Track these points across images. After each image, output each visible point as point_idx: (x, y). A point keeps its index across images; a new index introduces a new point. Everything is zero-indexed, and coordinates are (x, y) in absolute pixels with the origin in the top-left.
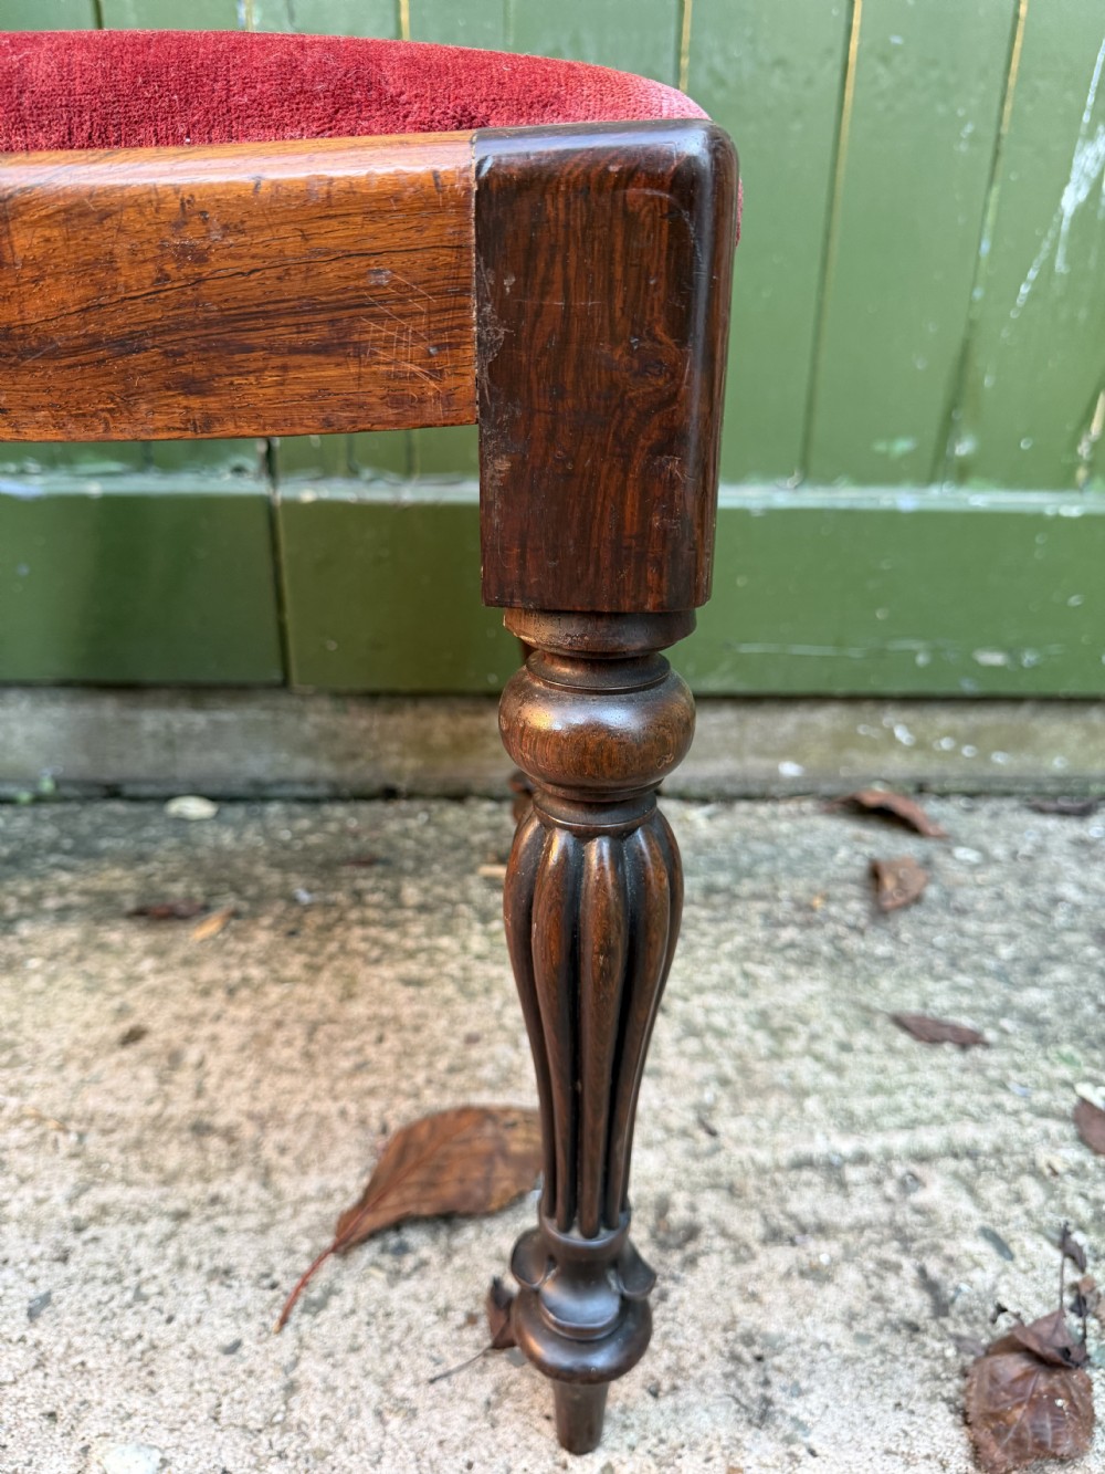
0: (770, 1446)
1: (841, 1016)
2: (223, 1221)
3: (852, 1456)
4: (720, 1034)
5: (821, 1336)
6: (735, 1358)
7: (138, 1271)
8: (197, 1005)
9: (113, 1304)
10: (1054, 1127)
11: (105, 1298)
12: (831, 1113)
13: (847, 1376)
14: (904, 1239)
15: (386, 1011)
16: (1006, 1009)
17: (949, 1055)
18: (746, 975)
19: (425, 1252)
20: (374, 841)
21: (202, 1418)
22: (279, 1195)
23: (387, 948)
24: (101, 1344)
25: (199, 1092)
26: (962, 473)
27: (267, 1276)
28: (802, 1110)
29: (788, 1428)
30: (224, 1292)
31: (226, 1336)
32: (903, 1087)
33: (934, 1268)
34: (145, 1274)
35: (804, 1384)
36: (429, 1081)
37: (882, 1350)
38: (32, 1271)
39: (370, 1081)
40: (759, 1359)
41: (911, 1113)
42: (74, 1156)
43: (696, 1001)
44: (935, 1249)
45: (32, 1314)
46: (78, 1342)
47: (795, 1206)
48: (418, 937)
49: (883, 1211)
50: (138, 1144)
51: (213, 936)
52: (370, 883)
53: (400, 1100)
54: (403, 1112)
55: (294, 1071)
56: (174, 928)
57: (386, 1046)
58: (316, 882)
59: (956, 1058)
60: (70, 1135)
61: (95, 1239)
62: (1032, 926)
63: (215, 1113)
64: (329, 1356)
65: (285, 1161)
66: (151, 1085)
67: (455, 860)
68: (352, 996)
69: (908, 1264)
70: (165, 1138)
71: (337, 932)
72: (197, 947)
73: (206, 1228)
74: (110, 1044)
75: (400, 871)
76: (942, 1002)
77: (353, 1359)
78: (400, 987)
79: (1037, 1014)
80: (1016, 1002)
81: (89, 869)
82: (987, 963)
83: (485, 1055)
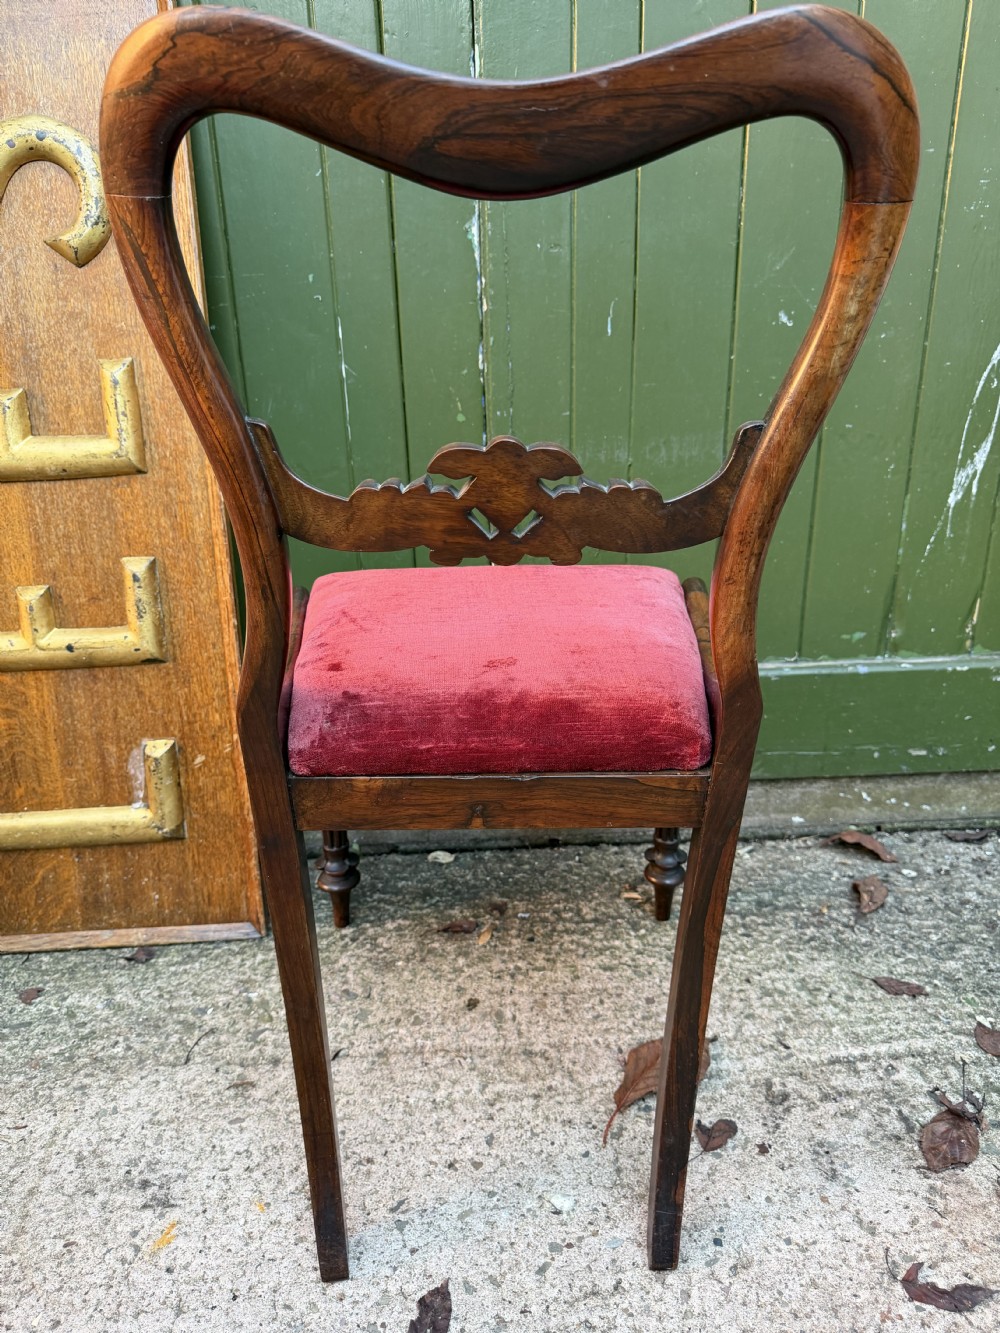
0: (838, 1188)
1: (845, 980)
2: (558, 1098)
3: (875, 1191)
4: (782, 993)
5: (855, 1142)
6: (816, 1153)
7: (529, 1123)
8: (498, 985)
9: (524, 1138)
10: (964, 1039)
11: (519, 1135)
12: (846, 1034)
13: (869, 1159)
14: (891, 1099)
15: (599, 986)
16: (936, 973)
17: (905, 1001)
18: (790, 958)
20: (553, 876)
21: (585, 1183)
22: (580, 1085)
23: (586, 947)
24: (526, 1155)
25: (520, 1034)
26: (895, 648)
27: (589, 1123)
28: (831, 1034)
29: (845, 1181)
30: (572, 1131)
31: (582, 1149)
32: (882, 1019)
33: (906, 1111)
34: (532, 1124)
35: (850, 1163)
36: (634, 1024)
37: (884, 1148)
38: (480, 1124)
39: (605, 1025)
40: (827, 1153)
41: (888, 1033)
42: (472, 1069)
43: (766, 975)
44: (906, 1101)
45: (489, 1143)
46: (515, 1154)
47: (833, 1083)
48: (601, 940)
50: (501, 1062)
51: (488, 943)
52: (561, 906)
53: (623, 1035)
54: (627, 1042)
55: (563, 1021)
56: (465, 939)
57: (606, 1006)
58: (531, 907)
59: (910, 1003)
60: (465, 1059)
61: (501, 1109)
62: (951, 921)
63: (532, 1044)
64: (631, 1156)
65: (577, 1068)
66: (493, 1031)
67: (606, 888)
68: (577, 977)
69: (893, 1109)
70: (513, 1058)
71: (555, 938)
72: (483, 949)
73: (552, 1102)
74: (462, 1009)
75: (576, 896)
76: (900, 970)
77: (642, 1157)
78: (601, 972)
79: (954, 976)
80: (942, 969)
81: (399, 902)
82: (925, 946)
83: (659, 1010)
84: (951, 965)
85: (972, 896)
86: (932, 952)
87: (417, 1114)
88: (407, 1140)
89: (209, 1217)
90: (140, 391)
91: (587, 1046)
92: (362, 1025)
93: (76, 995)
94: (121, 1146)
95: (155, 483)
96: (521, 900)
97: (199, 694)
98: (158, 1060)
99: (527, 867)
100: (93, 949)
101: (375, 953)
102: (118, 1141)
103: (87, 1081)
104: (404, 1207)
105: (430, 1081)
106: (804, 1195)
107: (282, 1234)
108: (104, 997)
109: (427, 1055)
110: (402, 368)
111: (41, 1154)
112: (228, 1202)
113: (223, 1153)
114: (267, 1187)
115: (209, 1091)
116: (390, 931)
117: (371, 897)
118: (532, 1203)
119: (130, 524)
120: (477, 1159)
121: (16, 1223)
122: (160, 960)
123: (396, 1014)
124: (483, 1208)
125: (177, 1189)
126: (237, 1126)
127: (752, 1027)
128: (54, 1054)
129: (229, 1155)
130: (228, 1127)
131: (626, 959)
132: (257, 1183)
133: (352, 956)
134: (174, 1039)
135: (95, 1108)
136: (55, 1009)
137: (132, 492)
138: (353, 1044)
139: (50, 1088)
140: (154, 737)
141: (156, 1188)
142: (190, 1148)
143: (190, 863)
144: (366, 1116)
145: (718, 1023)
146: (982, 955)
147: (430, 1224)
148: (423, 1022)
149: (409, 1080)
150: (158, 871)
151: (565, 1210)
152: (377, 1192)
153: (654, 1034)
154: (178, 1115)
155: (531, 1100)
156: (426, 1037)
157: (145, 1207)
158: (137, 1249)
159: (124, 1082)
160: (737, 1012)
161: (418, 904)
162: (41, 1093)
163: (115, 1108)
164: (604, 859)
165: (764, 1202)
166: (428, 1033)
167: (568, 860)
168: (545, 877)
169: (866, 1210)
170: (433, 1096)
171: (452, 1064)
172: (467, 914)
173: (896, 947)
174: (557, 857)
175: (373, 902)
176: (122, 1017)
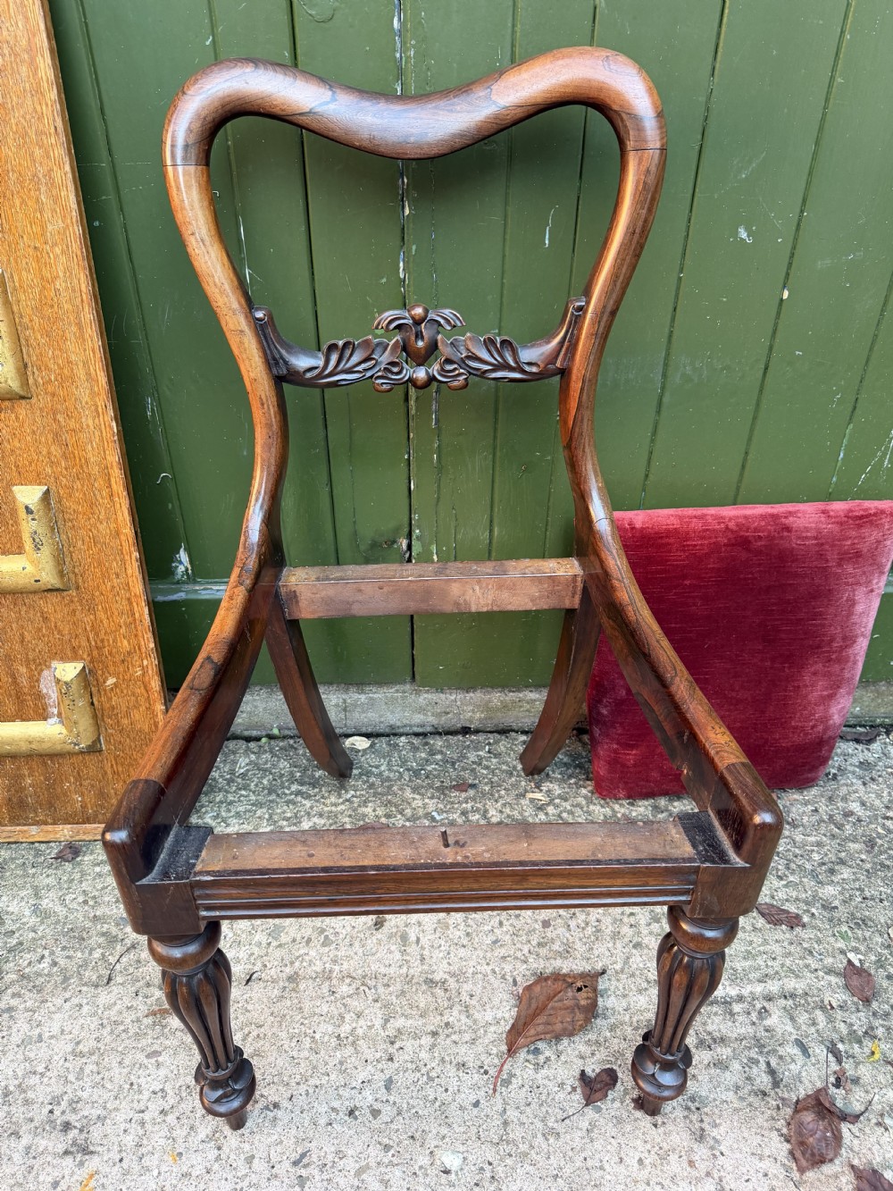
0: (705, 1151)
2: (454, 1037)
3: (738, 1155)
5: (724, 1098)
6: (688, 1108)
7: (426, 1065)
9: (420, 1082)
10: (833, 979)
11: (416, 1080)
13: (736, 1118)
14: (761, 1047)
16: (815, 899)
17: (782, 933)
19: (547, 1054)
20: (464, 769)
21: (474, 1138)
22: (475, 1021)
24: (421, 1103)
25: (422, 959)
27: (482, 1067)
29: (712, 1142)
30: (467, 1077)
31: (473, 1098)
32: (760, 953)
33: (773, 1063)
34: (429, 1066)
35: (718, 1121)
36: (530, 952)
37: (750, 1105)
38: (379, 1066)
39: (502, 952)
40: (698, 1109)
41: (765, 971)
42: (376, 1001)
44: (775, 1051)
45: (388, 1088)
46: (411, 1102)
47: (710, 1028)
49: (751, 1030)
50: (403, 993)
52: (469, 806)
53: (519, 964)
54: (523, 973)
55: (464, 946)
57: (505, 929)
58: (441, 806)
59: (788, 936)
60: (370, 989)
61: (401, 1048)
62: (833, 836)
63: (433, 972)
64: (518, 1108)
65: (473, 1002)
66: (398, 956)
67: (512, 785)
69: (762, 1060)
70: (414, 989)
73: (448, 1041)
74: (369, 928)
75: (484, 794)
76: (781, 895)
77: (528, 1110)
79: (830, 903)
80: (820, 895)
81: (315, 796)
82: (807, 867)
83: (554, 935)
84: (829, 891)
85: (855, 807)
86: (814, 874)
87: (322, 1052)
88: (312, 1082)
89: (126, 1167)
90: (15, 308)
91: (485, 975)
92: (275, 943)
93: (5, 898)
94: (45, 1080)
95: (41, 409)
96: (432, 798)
97: (105, 622)
98: (81, 979)
99: (439, 757)
100: (22, 843)
102: (42, 1075)
103: (14, 1002)
104: (305, 1161)
105: (336, 1013)
106: (673, 1158)
107: (193, 1187)
108: (32, 902)
109: (334, 982)
110: (313, 274)
112: (144, 1150)
113: (140, 1092)
114: (180, 1133)
115: (129, 1018)
117: (289, 788)
118: (424, 1160)
119: (18, 452)
120: (377, 1106)
122: (86, 858)
123: (308, 932)
124: (379, 1164)
125: (96, 1133)
126: (153, 1061)
127: (639, 959)
129: (146, 1094)
130: (146, 1061)
132: (171, 1129)
134: (97, 954)
135: (21, 1036)
137: (17, 418)
138: (265, 966)
140: (64, 659)
141: (76, 1131)
142: (109, 1086)
143: (109, 771)
145: (607, 953)
146: (858, 880)
147: (329, 1180)
148: (333, 942)
149: (317, 1011)
150: (79, 777)
151: (453, 1169)
152: (281, 1142)
153: (548, 965)
154: (99, 1045)
155: (429, 1037)
156: (335, 961)
157: (66, 1153)
159: (49, 1004)
160: (626, 940)
161: (333, 799)
163: (40, 1035)
164: (512, 750)
165: (636, 1165)
166: (336, 956)
167: (479, 750)
168: (455, 769)
169: (728, 1177)
170: (338, 1031)
171: (358, 994)
172: (380, 812)
173: (780, 867)
174: (469, 746)
175: (291, 794)
176: (49, 926)
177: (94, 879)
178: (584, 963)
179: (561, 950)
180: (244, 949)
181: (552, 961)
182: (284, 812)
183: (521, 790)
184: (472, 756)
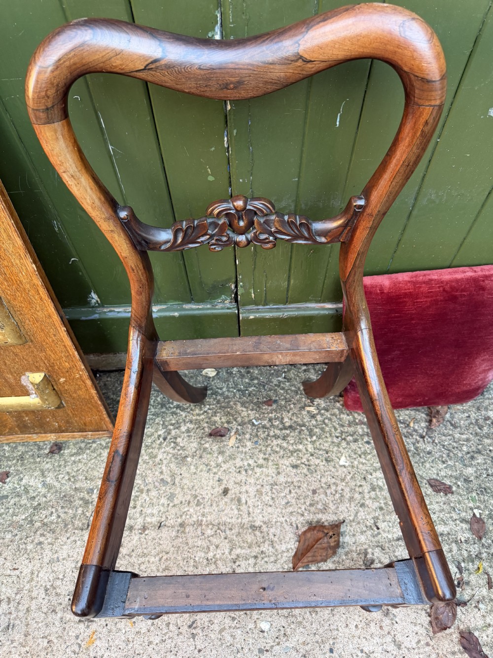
0: (388, 621)
2: (266, 559)
3: (404, 624)
8: (239, 478)
10: (464, 525)
15: (289, 480)
16: (461, 476)
17: (440, 497)
20: (270, 390)
21: (276, 614)
22: (276, 550)
23: (284, 449)
25: (249, 514)
29: (392, 616)
36: (305, 509)
39: (291, 509)
42: (226, 538)
47: (396, 554)
48: (292, 444)
50: (239, 533)
51: (234, 445)
52: (273, 415)
53: (299, 517)
54: (301, 522)
55: (271, 506)
56: (222, 441)
57: (292, 495)
58: (257, 415)
59: (443, 499)
60: (222, 531)
61: (239, 566)
62: (477, 434)
63: (254, 521)
65: (276, 539)
66: (236, 512)
67: (297, 401)
68: (279, 473)
70: (245, 531)
71: (269, 442)
72: (231, 450)
73: (263, 562)
74: (220, 495)
75: (281, 407)
76: (443, 473)
78: (291, 469)
79: (469, 478)
80: (464, 473)
81: (187, 409)
82: (459, 455)
83: (318, 500)
84: (470, 471)
85: (491, 414)
86: (462, 460)
87: (200, 568)
89: (109, 628)
91: (282, 523)
92: (171, 504)
93: (26, 477)
94: (64, 582)
96: (252, 410)
97: (52, 355)
98: (74, 525)
99: (256, 382)
100: (29, 442)
101: (176, 451)
103: (42, 539)
104: (194, 625)
105: (205, 545)
106: (372, 624)
107: (142, 639)
108: (41, 479)
109: (204, 527)
111: (27, 587)
116: (183, 433)
117: (172, 404)
118: (251, 626)
121: (24, 628)
123: (188, 497)
124: (230, 627)
127: (363, 514)
128: (23, 520)
131: (304, 460)
133: (165, 452)
134: (80, 511)
135: (48, 558)
136: (18, 487)
138: (167, 518)
139: (25, 544)
140: (32, 371)
143: (70, 414)
144: (176, 568)
145: (346, 510)
146: (486, 463)
147: (206, 635)
148: (202, 504)
149: (196, 544)
150: (54, 417)
151: (266, 630)
152: (182, 616)
153: (314, 517)
155: (253, 559)
156: (203, 515)
157: (80, 621)
158: (80, 646)
159: (60, 540)
160: (357, 502)
161: (197, 411)
162: (21, 547)
163: (58, 558)
164: (298, 376)
165: (354, 628)
166: (204, 512)
167: (278, 377)
168: (265, 390)
169: (398, 635)
170: (207, 556)
171: (216, 534)
172: (223, 420)
173: (444, 455)
174: (273, 374)
175: (174, 408)
176: (52, 494)
177: (72, 465)
178: (334, 516)
179: (322, 508)
180: (155, 508)
181: (317, 515)
182: (171, 420)
183: (303, 404)
184: (275, 381)
